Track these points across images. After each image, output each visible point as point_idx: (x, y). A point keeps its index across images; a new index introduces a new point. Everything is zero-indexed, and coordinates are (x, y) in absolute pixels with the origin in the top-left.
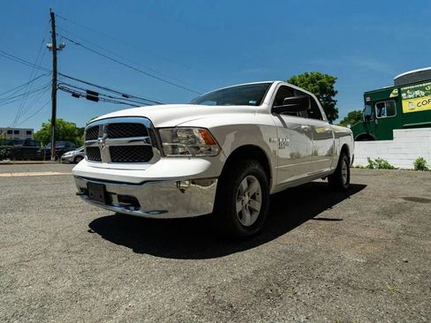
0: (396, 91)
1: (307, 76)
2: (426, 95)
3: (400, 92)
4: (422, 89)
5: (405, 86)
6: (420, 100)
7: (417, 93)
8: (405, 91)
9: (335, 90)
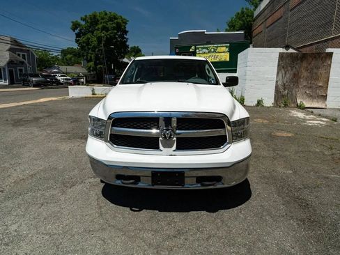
0: (193, 48)
1: (106, 14)
2: (209, 52)
3: (196, 49)
4: (207, 48)
5: (199, 45)
6: (205, 55)
7: (204, 50)
8: (198, 48)
9: (127, 29)
